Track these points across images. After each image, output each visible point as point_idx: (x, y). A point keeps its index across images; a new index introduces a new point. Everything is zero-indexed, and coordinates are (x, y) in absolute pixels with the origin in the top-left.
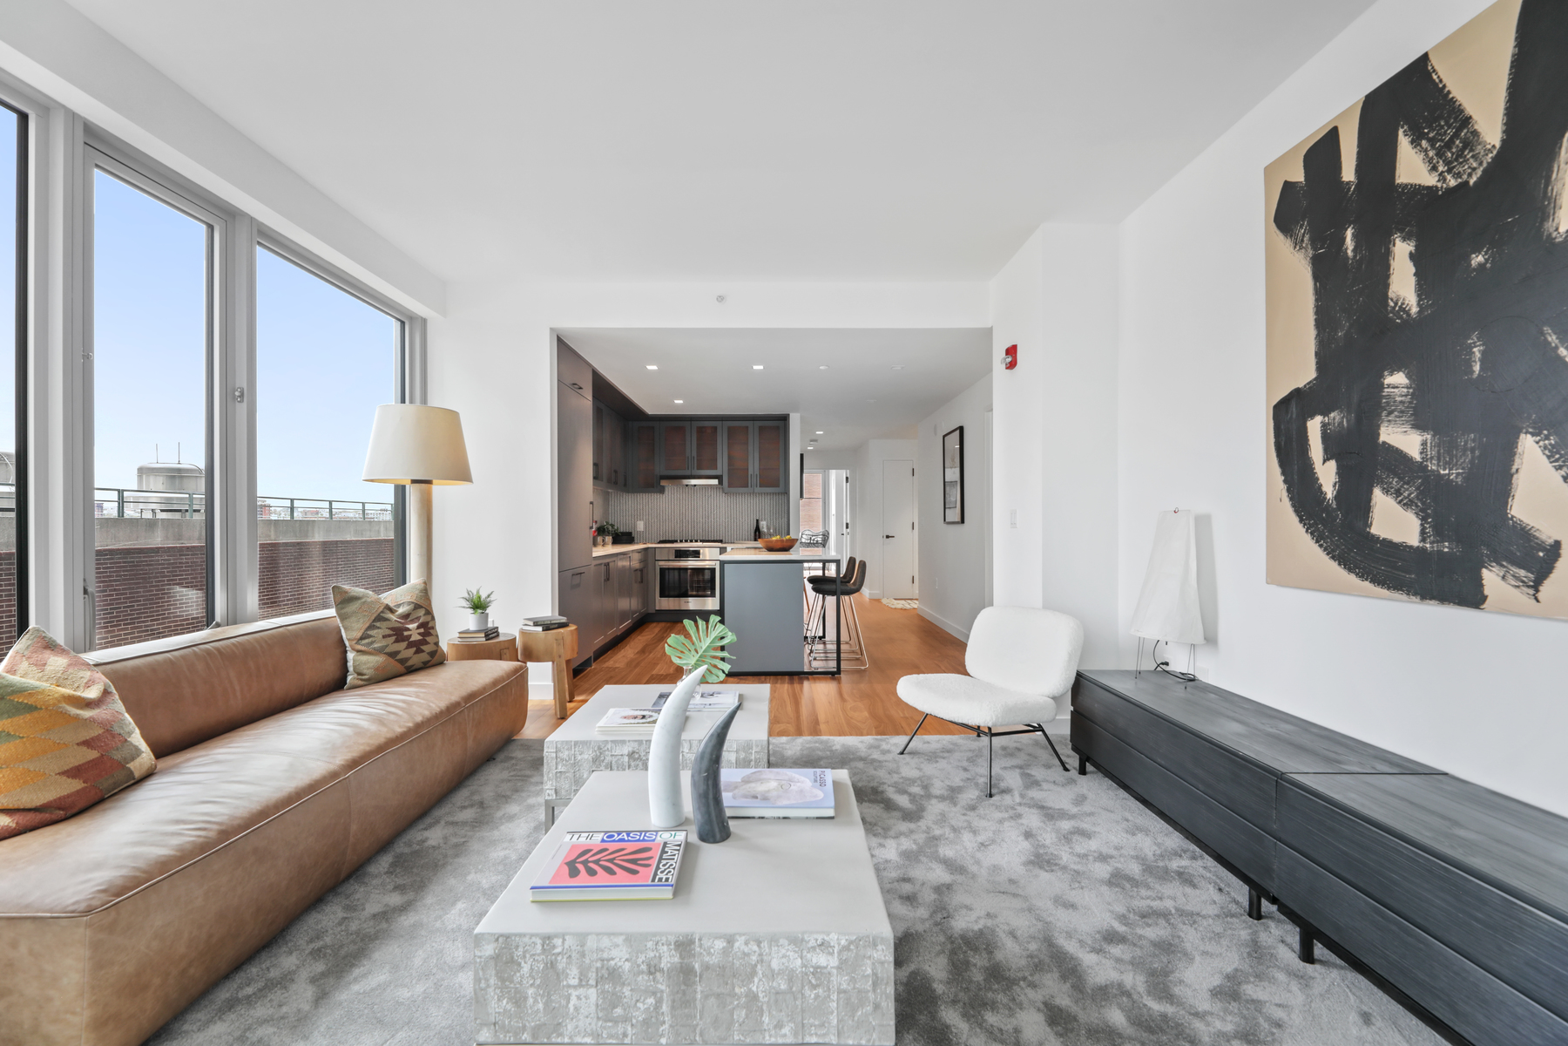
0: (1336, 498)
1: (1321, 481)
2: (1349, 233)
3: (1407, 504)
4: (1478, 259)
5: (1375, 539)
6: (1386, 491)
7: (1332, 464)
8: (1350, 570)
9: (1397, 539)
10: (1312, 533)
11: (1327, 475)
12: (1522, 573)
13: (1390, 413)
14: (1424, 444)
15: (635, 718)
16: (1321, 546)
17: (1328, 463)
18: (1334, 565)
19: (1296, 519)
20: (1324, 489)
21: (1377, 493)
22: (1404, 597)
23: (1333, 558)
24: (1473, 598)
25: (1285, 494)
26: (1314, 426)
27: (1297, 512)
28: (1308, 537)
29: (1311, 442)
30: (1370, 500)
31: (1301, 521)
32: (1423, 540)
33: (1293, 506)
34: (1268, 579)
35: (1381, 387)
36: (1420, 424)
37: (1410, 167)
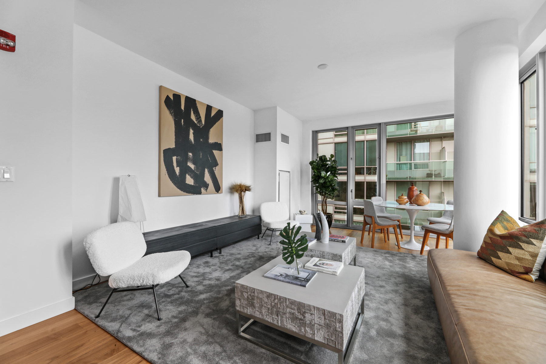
0: (179, 175)
1: (176, 171)
2: (182, 120)
3: (192, 177)
4: (201, 140)
5: (187, 184)
6: (189, 175)
7: (178, 168)
8: (182, 191)
9: (190, 184)
10: (173, 183)
11: (177, 170)
12: (205, 188)
13: (189, 160)
14: (194, 167)
15: (327, 264)
16: (176, 186)
17: (177, 167)
18: (179, 190)
19: (170, 180)
20: (177, 173)
21: (187, 175)
22: (191, 194)
23: (178, 188)
24: (200, 193)
25: (166, 173)
26: (174, 158)
27: (170, 178)
28: (173, 184)
29: (173, 162)
30: (186, 176)
31: (171, 180)
32: (194, 184)
33: (169, 176)
34: (159, 196)
35: (188, 155)
36: (194, 164)
37: (193, 117)
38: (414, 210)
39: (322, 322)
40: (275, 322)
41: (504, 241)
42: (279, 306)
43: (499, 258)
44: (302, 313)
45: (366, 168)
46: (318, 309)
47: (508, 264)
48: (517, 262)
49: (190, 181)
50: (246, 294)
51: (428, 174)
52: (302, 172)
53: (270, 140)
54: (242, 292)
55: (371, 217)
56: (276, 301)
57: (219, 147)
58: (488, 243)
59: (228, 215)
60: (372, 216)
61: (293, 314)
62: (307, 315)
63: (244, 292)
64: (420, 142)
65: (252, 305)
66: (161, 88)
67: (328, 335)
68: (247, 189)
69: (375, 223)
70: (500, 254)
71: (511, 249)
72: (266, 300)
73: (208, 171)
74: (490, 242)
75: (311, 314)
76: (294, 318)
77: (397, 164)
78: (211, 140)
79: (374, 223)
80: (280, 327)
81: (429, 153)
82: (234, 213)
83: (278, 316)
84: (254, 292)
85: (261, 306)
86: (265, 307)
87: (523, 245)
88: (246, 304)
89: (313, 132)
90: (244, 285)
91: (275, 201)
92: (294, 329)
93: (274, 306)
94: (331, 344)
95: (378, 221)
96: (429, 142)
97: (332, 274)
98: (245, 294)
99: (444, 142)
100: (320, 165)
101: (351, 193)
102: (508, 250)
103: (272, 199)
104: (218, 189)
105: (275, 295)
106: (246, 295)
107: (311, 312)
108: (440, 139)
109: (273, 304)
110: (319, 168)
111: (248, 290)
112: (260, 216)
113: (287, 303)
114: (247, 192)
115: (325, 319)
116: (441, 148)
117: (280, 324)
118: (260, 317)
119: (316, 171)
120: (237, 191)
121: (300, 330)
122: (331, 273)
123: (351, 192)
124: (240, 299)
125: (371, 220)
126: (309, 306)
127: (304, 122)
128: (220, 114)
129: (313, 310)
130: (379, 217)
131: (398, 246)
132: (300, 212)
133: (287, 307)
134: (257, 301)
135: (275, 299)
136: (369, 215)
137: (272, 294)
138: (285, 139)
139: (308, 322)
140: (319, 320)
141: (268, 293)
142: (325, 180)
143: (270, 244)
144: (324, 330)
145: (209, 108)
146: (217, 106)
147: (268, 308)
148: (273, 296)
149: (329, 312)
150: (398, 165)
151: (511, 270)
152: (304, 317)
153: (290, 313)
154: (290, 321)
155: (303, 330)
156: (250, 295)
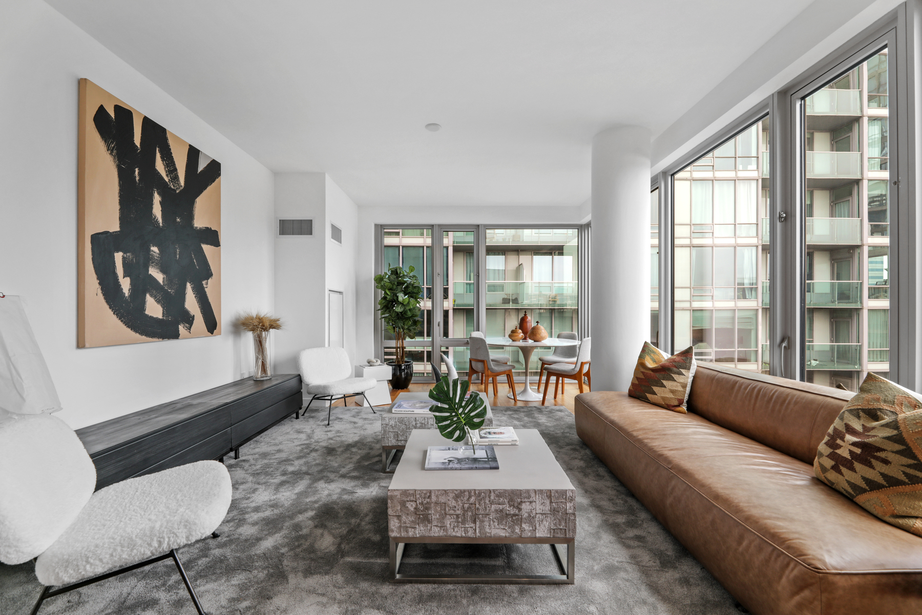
0: (130, 296)
1: (122, 287)
2: (137, 170)
3: (158, 302)
4: (178, 220)
5: (147, 316)
6: (151, 296)
7: (128, 280)
8: (136, 331)
9: (155, 316)
10: (117, 315)
11: (125, 284)
12: (187, 325)
13: (153, 263)
14: (164, 279)
15: (494, 433)
16: (122, 321)
17: (125, 278)
18: (129, 330)
19: (107, 307)
20: (124, 291)
21: (148, 296)
22: (157, 340)
23: (128, 327)
24: (175, 335)
25: (100, 291)
26: (119, 257)
27: (107, 302)
28: (115, 317)
29: (117, 265)
30: (145, 298)
31: (110, 308)
32: (163, 316)
33: (105, 298)
34: (80, 344)
35: (149, 250)
36: (163, 271)
37: (160, 166)
38: (530, 348)
39: (547, 508)
40: (470, 534)
41: (657, 375)
42: (477, 506)
43: (654, 393)
44: (516, 504)
45: (427, 288)
46: (541, 491)
47: (663, 398)
48: (671, 396)
49: (154, 309)
50: (412, 503)
51: (504, 299)
52: (358, 294)
53: (311, 234)
54: (403, 504)
55: (483, 361)
56: (472, 499)
57: (212, 237)
58: (642, 379)
59: (230, 379)
60: (483, 359)
61: (501, 511)
62: (524, 506)
63: (408, 501)
64: (495, 255)
65: (425, 519)
66: (82, 84)
67: (555, 525)
68: (274, 325)
69: (488, 369)
70: (655, 389)
71: (665, 382)
72: (453, 503)
73: (193, 289)
74: (643, 377)
75: (531, 502)
76: (503, 517)
77: (467, 284)
78: (199, 222)
79: (486, 369)
80: (480, 538)
81: (505, 270)
82: (242, 374)
83: (475, 522)
84: (430, 497)
85: (444, 516)
86: (450, 515)
87: (675, 376)
88: (413, 522)
89: (376, 225)
90: (408, 490)
91: (324, 346)
92: (502, 534)
93: (469, 508)
94: (559, 535)
95: (493, 367)
96: (505, 255)
97: (512, 445)
98: (408, 505)
99: (521, 257)
100: (396, 283)
101: (438, 327)
102: (662, 383)
103: (318, 342)
104: (212, 325)
105: (469, 491)
106: (411, 506)
107: (531, 499)
108: (516, 253)
109: (466, 506)
110: (395, 287)
111: (418, 496)
112: (299, 375)
113: (492, 498)
114: (271, 330)
115: (551, 502)
116: (517, 265)
117: (478, 534)
118: (442, 533)
119: (389, 292)
120: (253, 330)
121: (513, 532)
122: (510, 444)
123: (439, 325)
124: (399, 517)
125: (483, 366)
126: (528, 491)
127: (361, 207)
128: (214, 169)
129: (533, 495)
130: (492, 360)
131: (514, 399)
132: (369, 363)
133: (492, 503)
134: (436, 511)
135: (470, 497)
136: (479, 359)
137: (465, 491)
138: (337, 234)
139: (526, 515)
140: (541, 507)
141: (456, 490)
142: (405, 308)
143: (328, 425)
144: (549, 519)
145: (193, 154)
146: (210, 151)
147: (458, 516)
148: (467, 493)
149: (557, 491)
150: (468, 286)
151: (667, 405)
152: (520, 510)
153: (496, 511)
154: (496, 524)
155: (517, 530)
156: (422, 503)
